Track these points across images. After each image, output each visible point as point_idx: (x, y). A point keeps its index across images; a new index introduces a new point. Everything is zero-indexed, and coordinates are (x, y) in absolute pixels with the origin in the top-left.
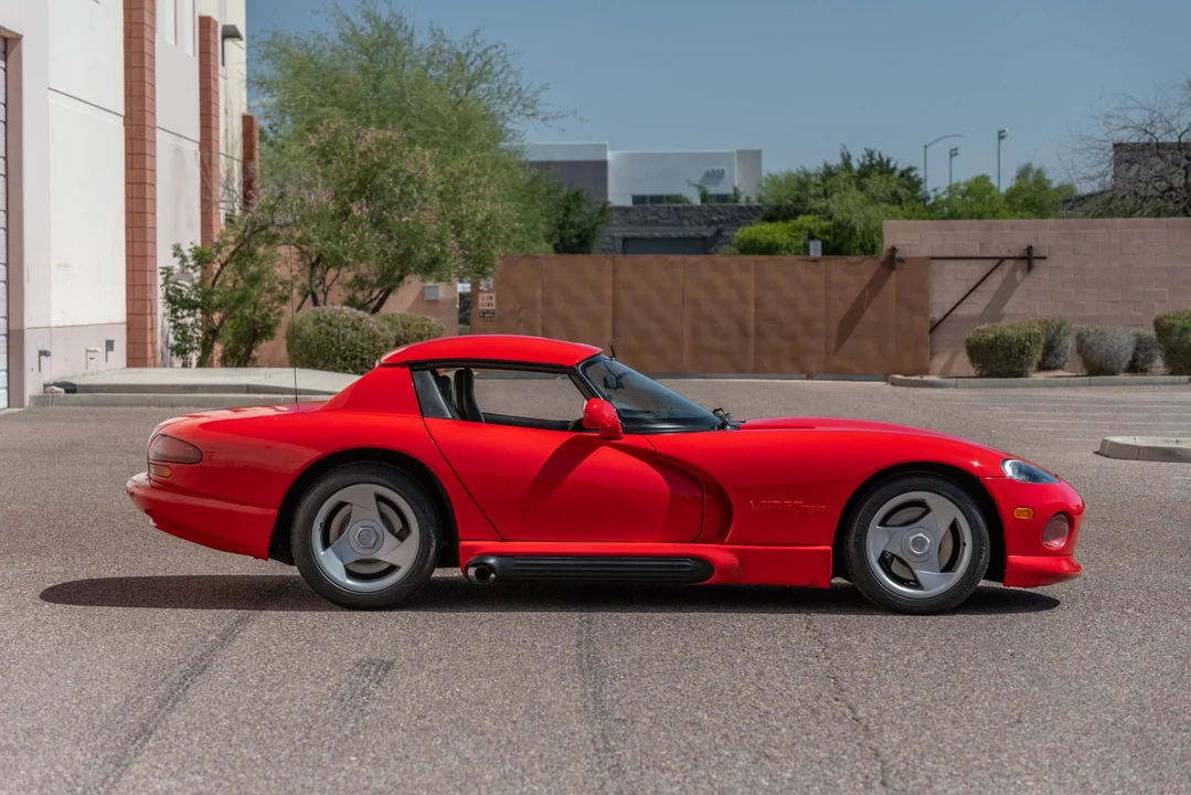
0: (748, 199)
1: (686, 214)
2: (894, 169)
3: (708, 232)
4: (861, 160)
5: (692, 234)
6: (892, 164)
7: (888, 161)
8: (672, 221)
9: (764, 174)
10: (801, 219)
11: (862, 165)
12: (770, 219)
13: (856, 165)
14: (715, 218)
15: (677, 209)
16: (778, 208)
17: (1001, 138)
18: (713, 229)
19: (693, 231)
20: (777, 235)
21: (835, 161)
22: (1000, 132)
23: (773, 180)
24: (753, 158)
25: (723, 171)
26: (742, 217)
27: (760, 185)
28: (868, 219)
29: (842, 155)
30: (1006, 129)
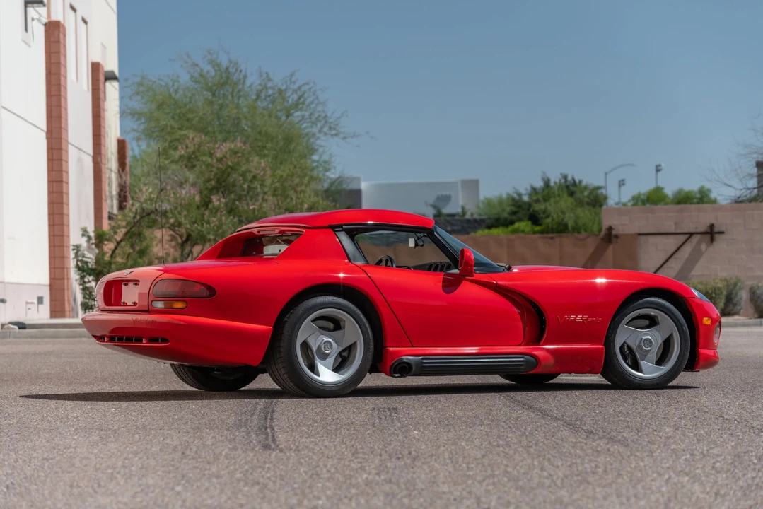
0: (472, 215)
2: (586, 187)
4: (558, 182)
6: (583, 184)
7: (580, 182)
9: (481, 198)
11: (560, 185)
16: (497, 219)
17: (658, 170)
21: (539, 184)
22: (657, 166)
23: (489, 203)
24: (471, 186)
25: (450, 195)
26: (469, 227)
27: (478, 207)
28: (577, 217)
29: (543, 179)
30: (663, 165)
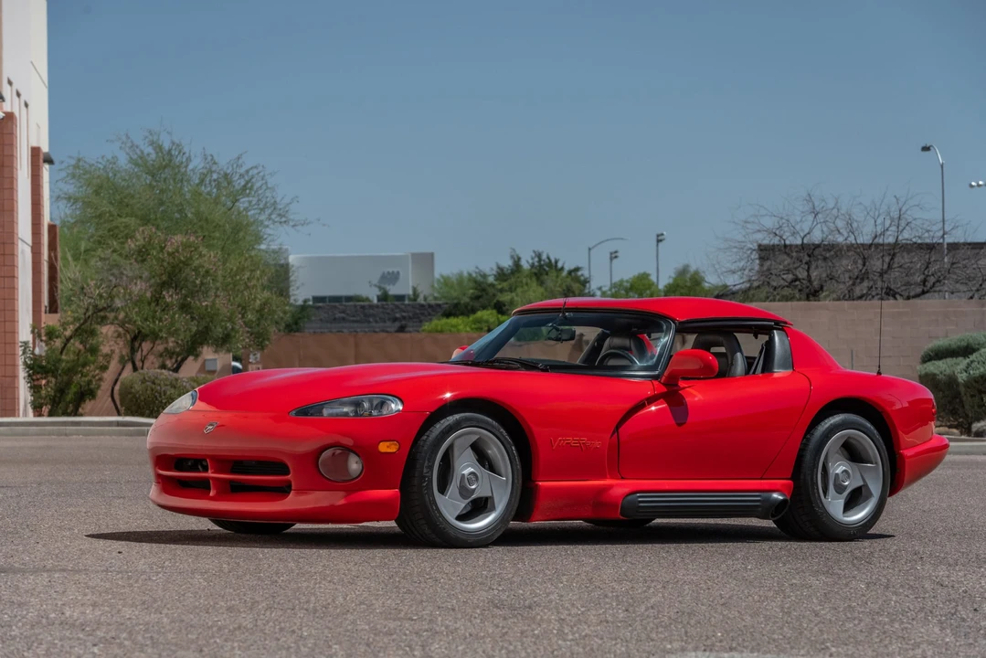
0: (425, 299)
1: (372, 312)
2: (562, 269)
3: (392, 328)
4: (531, 261)
5: (377, 330)
6: (560, 265)
7: (556, 262)
8: (358, 318)
9: (437, 275)
10: (479, 314)
11: (532, 266)
12: (448, 315)
13: (526, 266)
14: (398, 315)
15: (363, 307)
16: (456, 305)
17: (659, 241)
18: (397, 324)
19: (378, 327)
21: (507, 263)
22: (658, 236)
23: (446, 281)
24: (425, 261)
25: (398, 273)
26: (423, 314)
27: (433, 286)
29: (512, 257)
30: (665, 233)
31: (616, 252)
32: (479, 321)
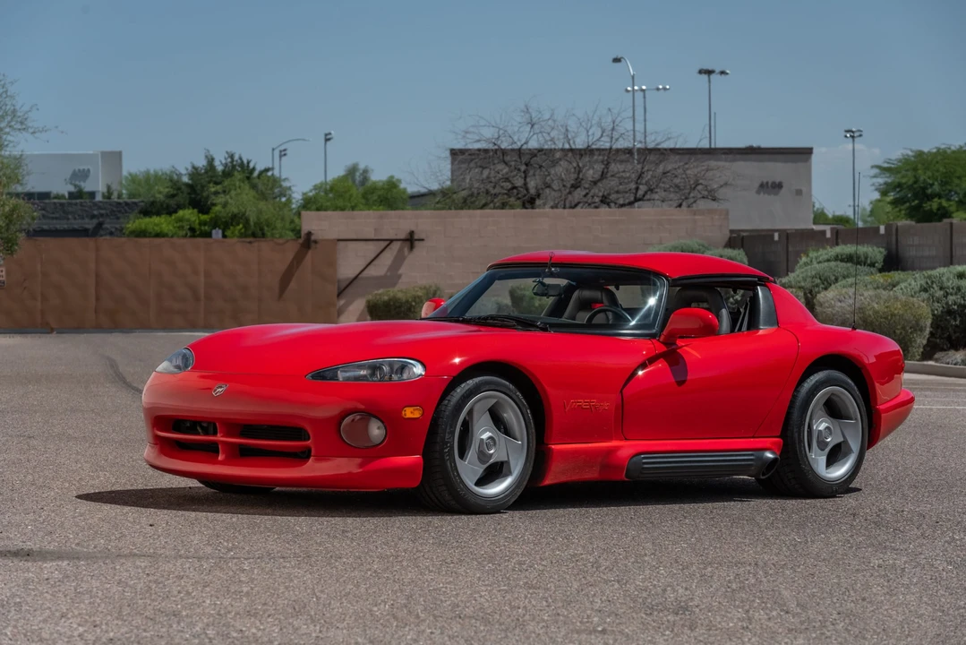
0: (120, 196)
1: (70, 209)
2: (254, 169)
3: (90, 224)
4: (224, 162)
5: (76, 227)
6: (251, 165)
7: (248, 163)
8: (57, 215)
9: (125, 173)
10: (181, 213)
11: (226, 165)
12: (145, 213)
13: (220, 168)
14: (95, 212)
15: (62, 204)
16: (153, 203)
17: (327, 140)
18: (95, 221)
19: (77, 224)
20: (164, 226)
21: (201, 163)
22: (326, 135)
23: (133, 179)
24: (114, 158)
25: (89, 170)
26: (120, 211)
27: (121, 183)
28: (260, 212)
29: (206, 157)
30: (332, 132)
31: (285, 150)
32: (181, 220)
